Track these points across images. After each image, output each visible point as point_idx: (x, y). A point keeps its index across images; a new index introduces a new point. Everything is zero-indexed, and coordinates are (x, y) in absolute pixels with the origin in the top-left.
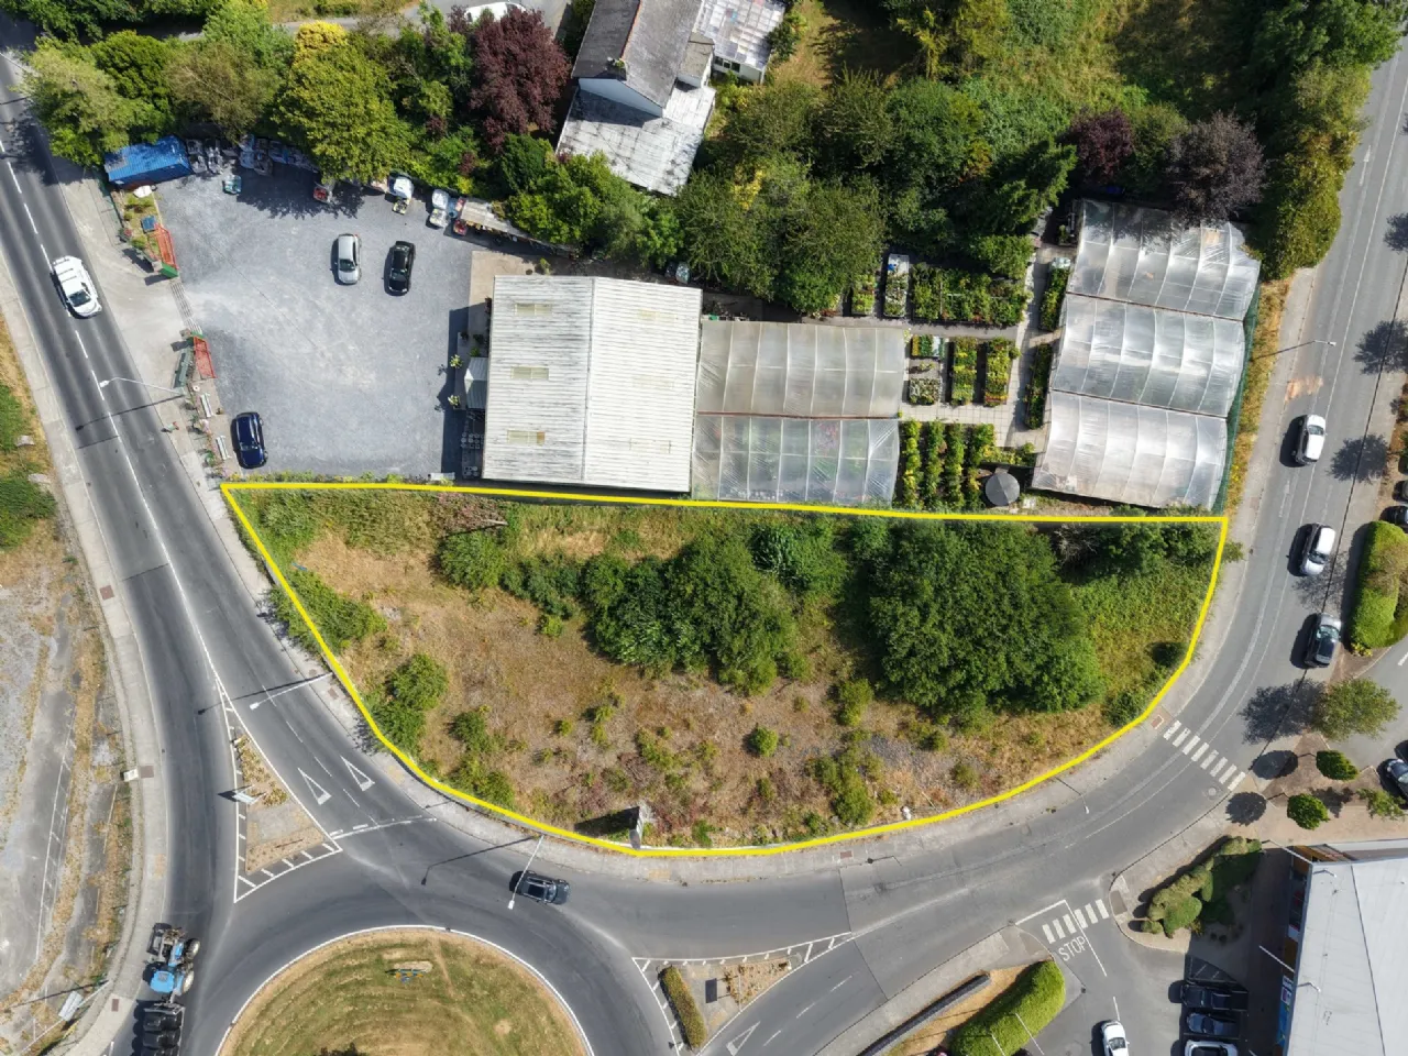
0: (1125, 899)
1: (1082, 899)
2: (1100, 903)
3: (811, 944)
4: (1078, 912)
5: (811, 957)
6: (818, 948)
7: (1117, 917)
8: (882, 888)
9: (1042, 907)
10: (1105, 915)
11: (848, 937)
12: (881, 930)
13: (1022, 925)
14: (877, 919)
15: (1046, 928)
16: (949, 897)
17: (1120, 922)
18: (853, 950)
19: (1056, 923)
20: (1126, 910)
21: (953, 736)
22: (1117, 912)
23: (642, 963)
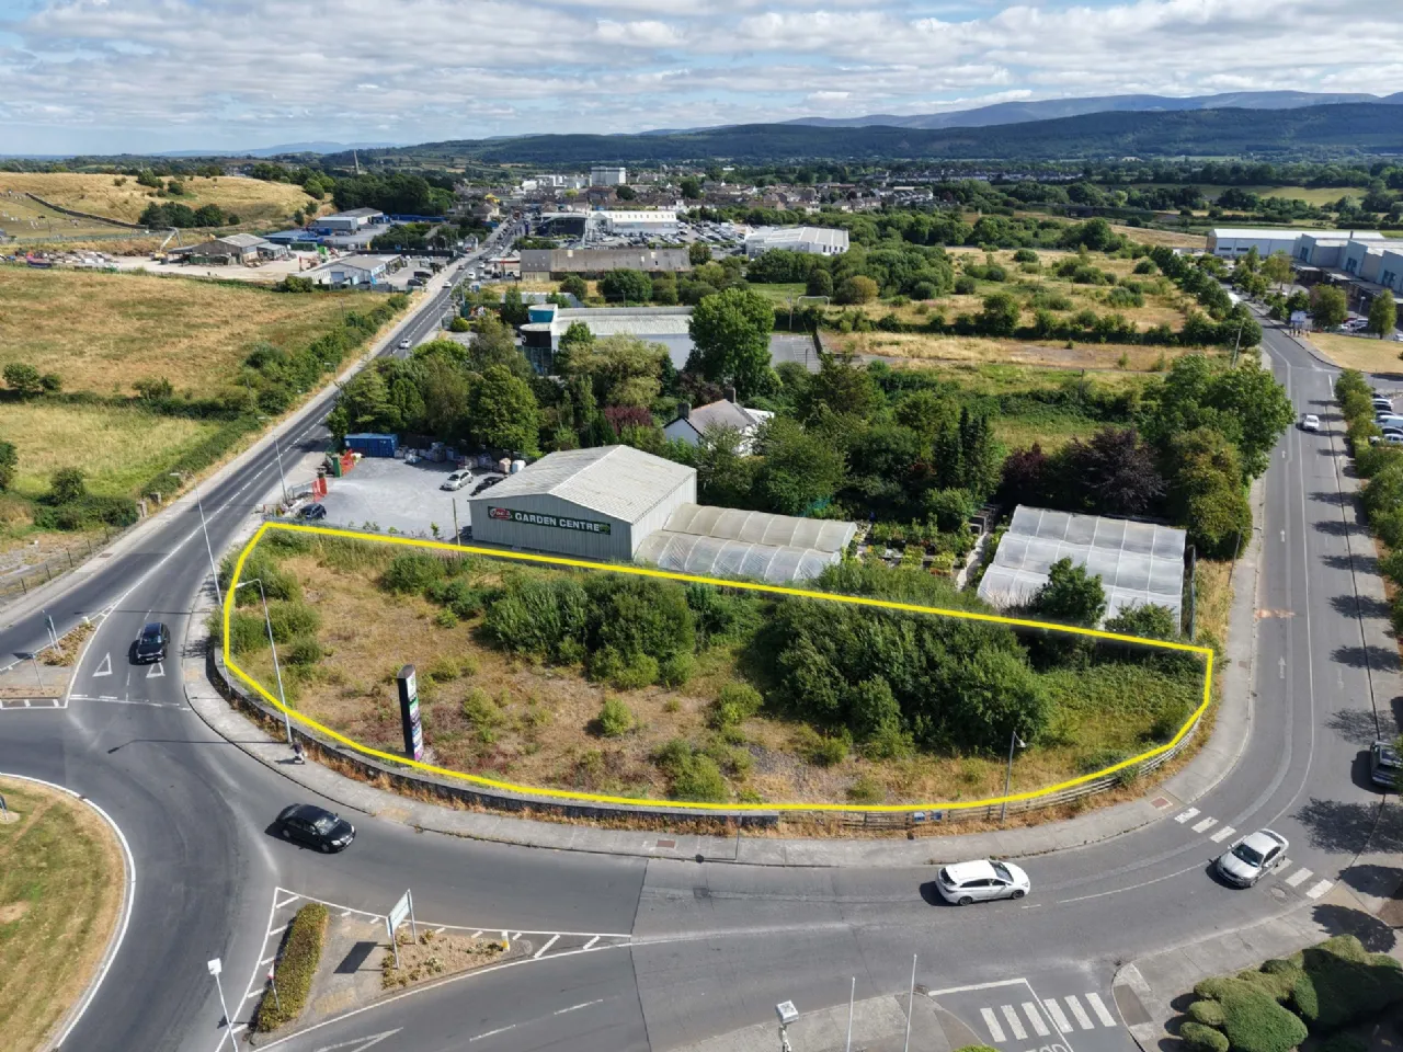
0: (1144, 1001)
1: (1060, 986)
2: (1094, 999)
3: (557, 935)
4: (1052, 1004)
5: (545, 953)
6: (563, 945)
7: (1133, 1028)
8: (704, 893)
9: (982, 980)
10: (1108, 1021)
11: (623, 940)
12: (680, 944)
13: (939, 999)
14: (685, 928)
15: (988, 1014)
16: (812, 927)
17: (1141, 1037)
18: (626, 961)
19: (1008, 1011)
20: (1148, 1019)
21: (857, 761)
22: (1133, 1021)
23: (282, 897)
